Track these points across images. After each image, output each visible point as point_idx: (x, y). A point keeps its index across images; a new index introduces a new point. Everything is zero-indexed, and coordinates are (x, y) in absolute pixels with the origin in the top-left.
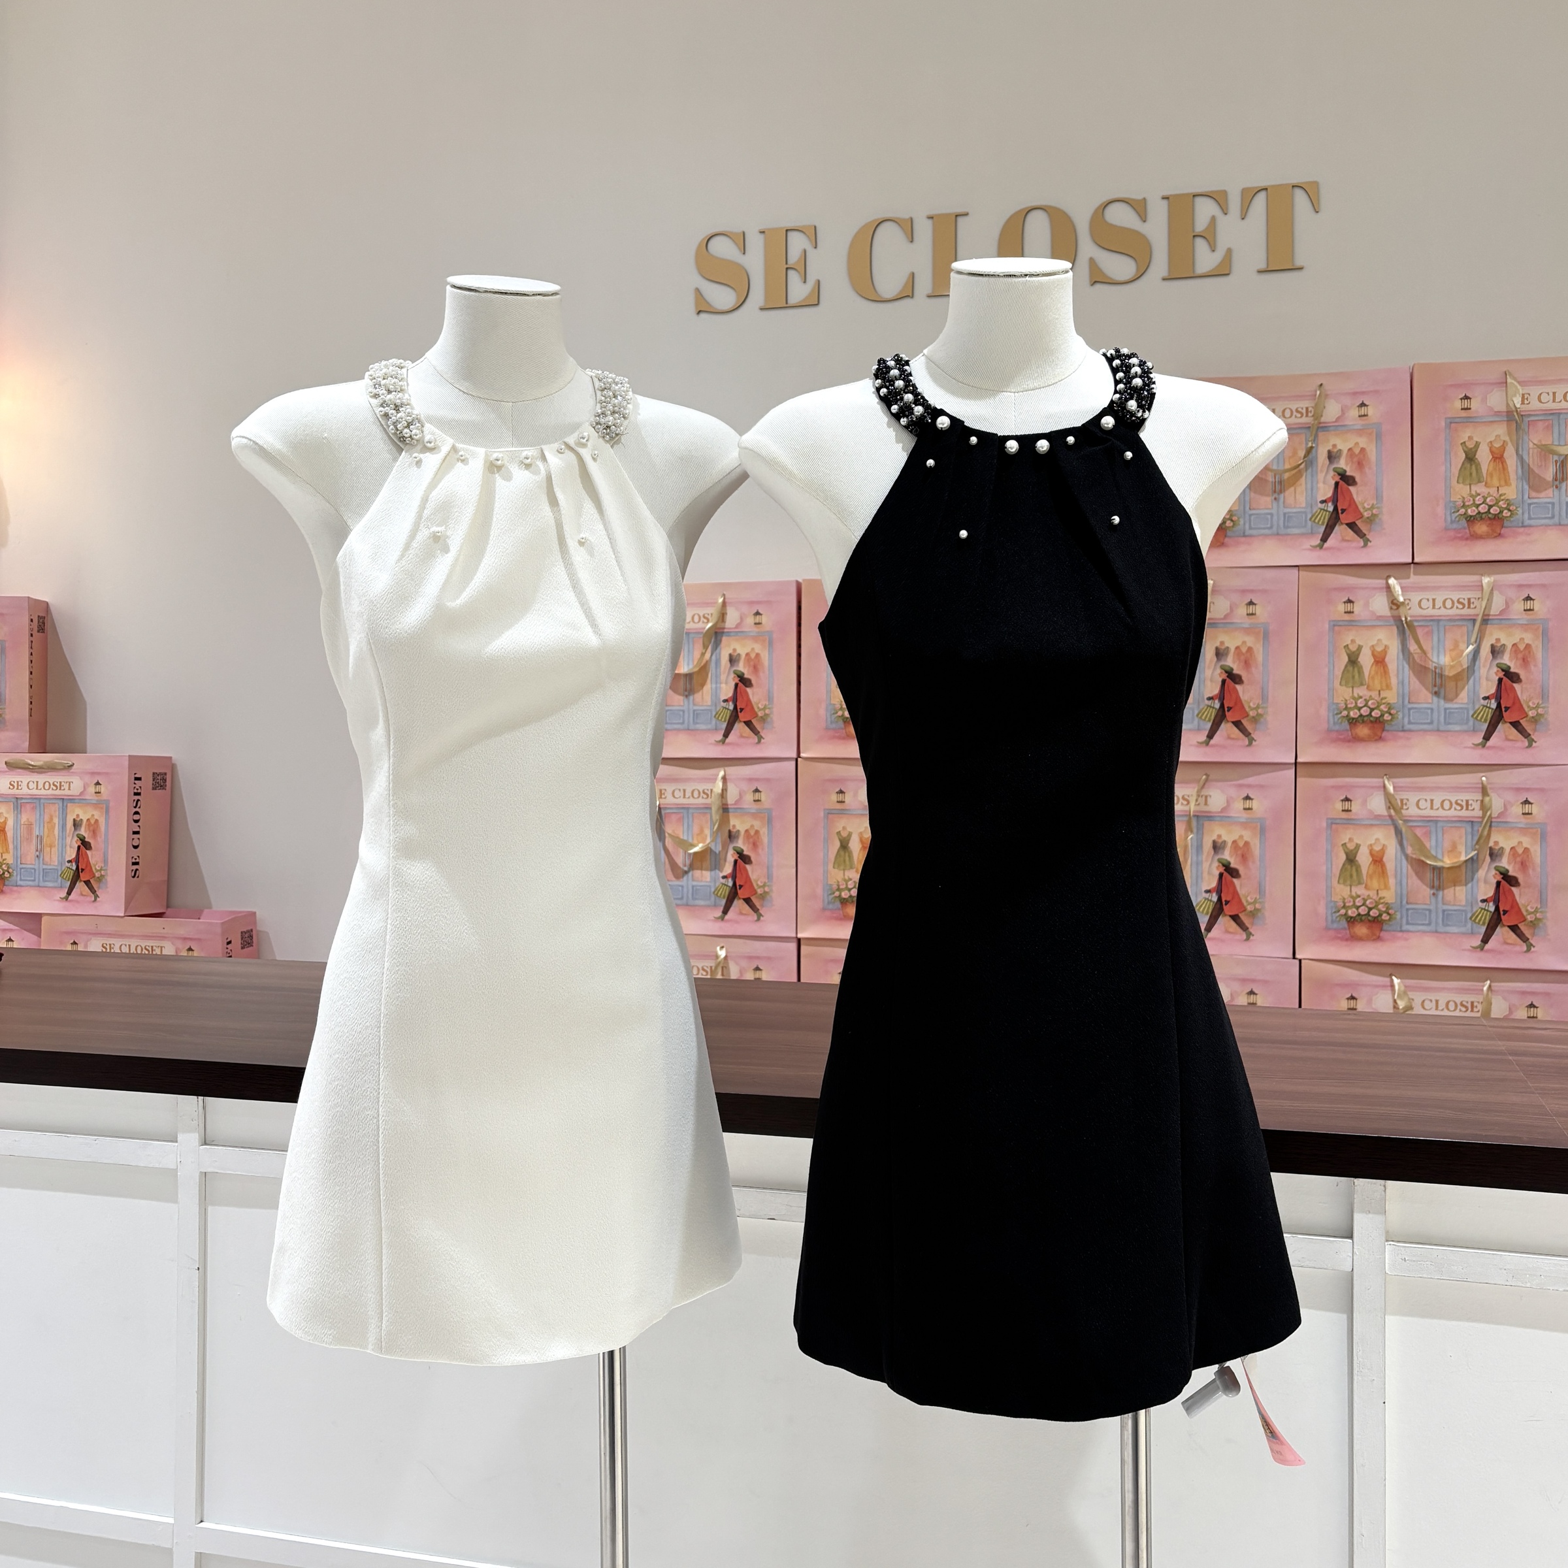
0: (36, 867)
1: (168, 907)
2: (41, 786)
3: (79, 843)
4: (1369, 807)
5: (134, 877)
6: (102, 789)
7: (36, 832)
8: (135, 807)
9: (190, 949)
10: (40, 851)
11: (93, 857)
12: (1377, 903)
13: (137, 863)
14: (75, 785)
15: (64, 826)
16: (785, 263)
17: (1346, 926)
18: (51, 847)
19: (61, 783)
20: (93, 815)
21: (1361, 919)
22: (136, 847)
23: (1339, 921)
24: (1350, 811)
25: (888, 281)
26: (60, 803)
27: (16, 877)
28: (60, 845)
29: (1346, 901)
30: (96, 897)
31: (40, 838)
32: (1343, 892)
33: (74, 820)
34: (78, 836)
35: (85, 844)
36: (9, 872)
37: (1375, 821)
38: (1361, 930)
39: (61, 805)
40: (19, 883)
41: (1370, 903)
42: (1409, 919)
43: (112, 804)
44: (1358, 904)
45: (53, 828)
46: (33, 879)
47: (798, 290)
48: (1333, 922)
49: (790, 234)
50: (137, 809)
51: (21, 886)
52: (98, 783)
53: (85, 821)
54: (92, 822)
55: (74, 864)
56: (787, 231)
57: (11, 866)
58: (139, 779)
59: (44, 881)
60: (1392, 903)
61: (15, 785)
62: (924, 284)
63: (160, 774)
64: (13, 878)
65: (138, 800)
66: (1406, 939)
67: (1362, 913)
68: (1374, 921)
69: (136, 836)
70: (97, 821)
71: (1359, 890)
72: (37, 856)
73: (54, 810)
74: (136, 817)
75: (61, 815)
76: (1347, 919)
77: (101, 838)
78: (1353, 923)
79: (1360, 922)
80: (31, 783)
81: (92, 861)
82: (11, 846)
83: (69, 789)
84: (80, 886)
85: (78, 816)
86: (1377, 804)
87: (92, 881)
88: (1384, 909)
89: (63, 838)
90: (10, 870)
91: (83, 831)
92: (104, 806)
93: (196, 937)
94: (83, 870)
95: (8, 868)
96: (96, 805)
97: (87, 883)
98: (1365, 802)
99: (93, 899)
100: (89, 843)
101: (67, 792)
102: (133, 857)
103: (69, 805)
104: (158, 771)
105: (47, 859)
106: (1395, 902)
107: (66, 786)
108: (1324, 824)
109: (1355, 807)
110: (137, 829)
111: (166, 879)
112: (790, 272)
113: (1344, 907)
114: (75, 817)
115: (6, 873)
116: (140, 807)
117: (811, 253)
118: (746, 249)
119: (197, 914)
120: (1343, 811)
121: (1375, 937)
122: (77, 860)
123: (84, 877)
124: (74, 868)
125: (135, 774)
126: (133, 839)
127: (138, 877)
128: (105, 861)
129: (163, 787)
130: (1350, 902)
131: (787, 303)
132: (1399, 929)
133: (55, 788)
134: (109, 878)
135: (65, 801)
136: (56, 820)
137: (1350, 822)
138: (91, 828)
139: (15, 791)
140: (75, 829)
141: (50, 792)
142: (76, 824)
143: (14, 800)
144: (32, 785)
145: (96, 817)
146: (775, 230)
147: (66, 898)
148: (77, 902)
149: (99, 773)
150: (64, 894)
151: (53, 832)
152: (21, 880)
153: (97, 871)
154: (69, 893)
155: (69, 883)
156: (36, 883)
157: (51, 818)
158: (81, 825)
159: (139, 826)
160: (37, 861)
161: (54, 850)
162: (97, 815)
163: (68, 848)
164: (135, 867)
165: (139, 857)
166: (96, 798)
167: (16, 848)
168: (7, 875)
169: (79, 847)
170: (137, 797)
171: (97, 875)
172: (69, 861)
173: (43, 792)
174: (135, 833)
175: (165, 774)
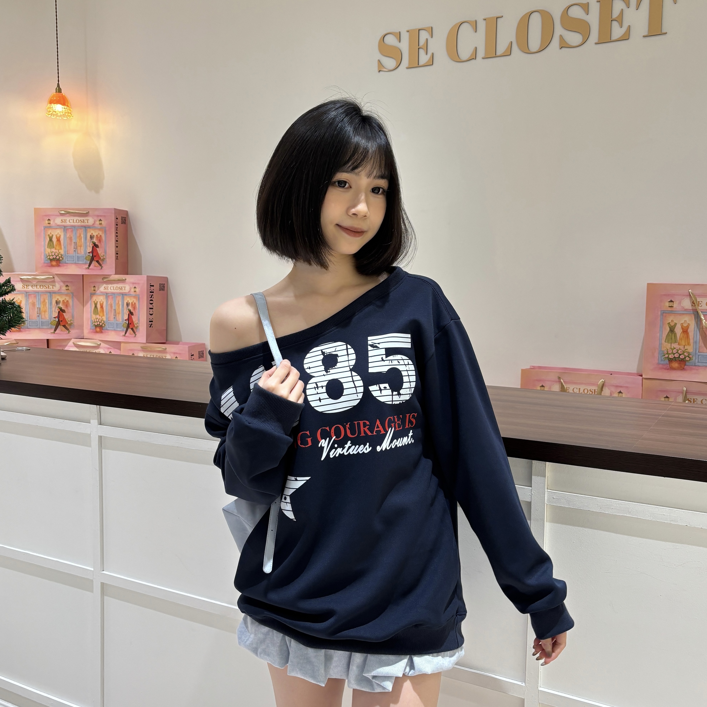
0: (114, 322)
1: (166, 341)
2: (115, 288)
3: (129, 312)
4: (682, 305)
5: (150, 327)
6: (137, 290)
7: (114, 308)
8: (151, 297)
9: (176, 357)
10: (115, 315)
11: (134, 318)
12: (684, 352)
13: (152, 321)
14: (127, 288)
15: (123, 305)
16: (418, 46)
17: (668, 363)
18: (119, 313)
19: (122, 287)
20: (133, 301)
21: (675, 360)
22: (151, 315)
23: (665, 360)
24: (673, 307)
25: (465, 53)
26: (122, 295)
27: (107, 326)
28: (122, 313)
29: (669, 350)
30: (136, 335)
31: (115, 310)
32: (667, 346)
33: (127, 303)
34: (128, 309)
35: (131, 313)
36: (104, 324)
37: (685, 312)
38: (675, 365)
39: (122, 296)
40: (108, 329)
41: (680, 352)
42: (699, 360)
43: (140, 296)
44: (675, 352)
45: (119, 305)
46: (113, 327)
47: (424, 58)
48: (661, 360)
49: (421, 32)
50: (152, 299)
51: (109, 330)
52: (135, 287)
53: (131, 303)
54: (133, 304)
55: (127, 321)
56: (419, 30)
57: (105, 322)
58: (153, 286)
59: (117, 328)
60: (691, 352)
61: (106, 288)
62: (481, 53)
63: (162, 284)
64: (105, 327)
65: (152, 295)
66: (697, 370)
67: (676, 357)
68: (682, 361)
69: (151, 310)
70: (135, 303)
71: (675, 345)
72: (114, 318)
73: (120, 298)
74: (151, 302)
75: (122, 301)
76: (668, 359)
77: (137, 311)
78: (671, 361)
79: (674, 361)
80: (112, 287)
81: (134, 320)
82: (105, 313)
83: (125, 290)
84: (130, 330)
85: (128, 301)
86: (687, 304)
87: (134, 328)
88: (687, 355)
89: (123, 310)
90: (105, 323)
91: (130, 308)
92: (137, 297)
93: (178, 352)
94: (130, 324)
95: (104, 322)
96: (135, 297)
97: (132, 329)
98: (680, 303)
99: (134, 336)
100: (132, 313)
101: (124, 291)
102: (150, 319)
103: (125, 296)
104: (161, 283)
105: (118, 319)
106: (693, 352)
107: (124, 288)
108: (660, 313)
109: (675, 305)
110: (152, 307)
111: (166, 328)
112: (421, 50)
113: (667, 353)
114: (127, 301)
115: (103, 324)
116: (153, 298)
117: (430, 41)
118: (401, 40)
119: (177, 343)
120: (669, 307)
121: (682, 368)
122: (128, 319)
123: (131, 326)
124: (127, 323)
125: (150, 284)
126: (150, 311)
127: (152, 327)
128: (139, 320)
129: (163, 290)
130: (670, 351)
131: (418, 65)
132: (694, 365)
133: (120, 289)
134: (140, 327)
135: (123, 295)
136: (120, 303)
137: (672, 313)
138: (133, 306)
139: (106, 291)
140: (127, 307)
141: (118, 291)
142: (128, 305)
143: (106, 294)
144: (112, 288)
145: (135, 302)
146: (414, 30)
147: (125, 335)
148: (129, 337)
149: (135, 283)
150: (124, 334)
151: (119, 307)
152: (109, 327)
153: (136, 324)
154: (126, 333)
155: (126, 329)
156: (114, 329)
157: (119, 302)
158: (129, 305)
159: (153, 306)
160: (114, 320)
161: (120, 315)
162: (135, 301)
163: (125, 314)
164: (151, 323)
165: (153, 319)
166: (135, 294)
167: (107, 314)
168: (103, 325)
169: (129, 314)
170: (152, 294)
171: (136, 326)
172: (126, 320)
173: (116, 291)
174: (150, 308)
175: (164, 284)
